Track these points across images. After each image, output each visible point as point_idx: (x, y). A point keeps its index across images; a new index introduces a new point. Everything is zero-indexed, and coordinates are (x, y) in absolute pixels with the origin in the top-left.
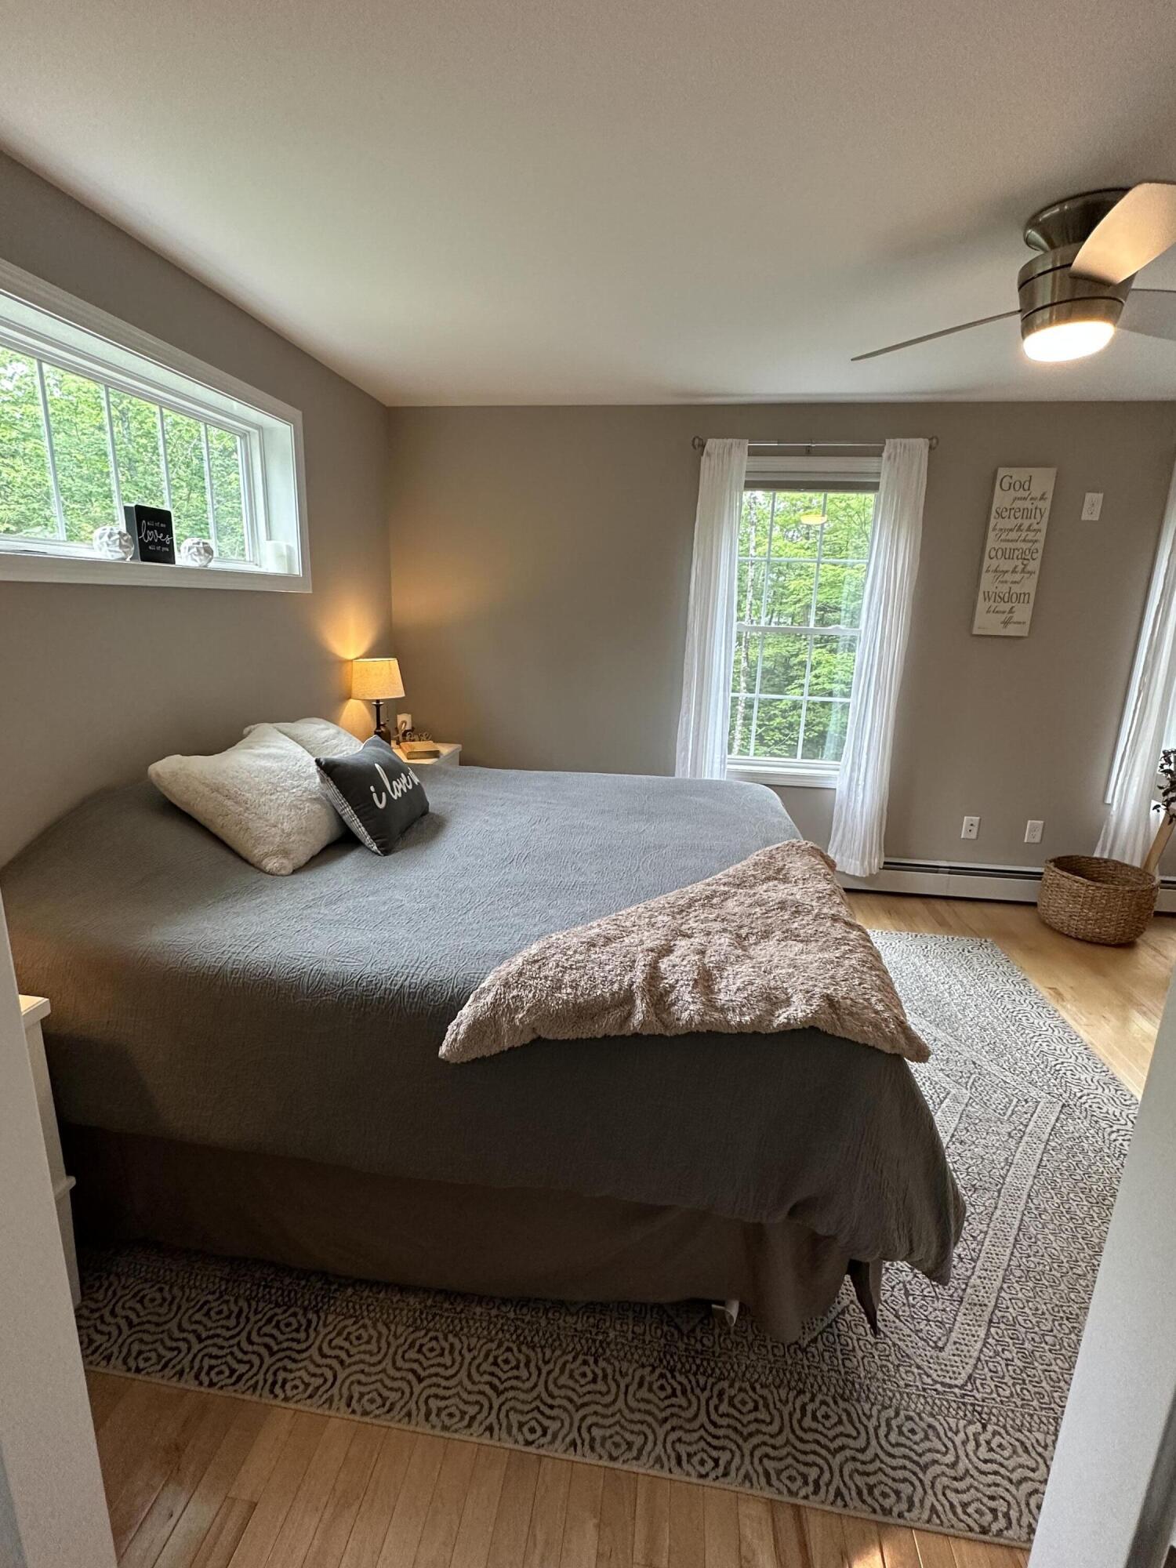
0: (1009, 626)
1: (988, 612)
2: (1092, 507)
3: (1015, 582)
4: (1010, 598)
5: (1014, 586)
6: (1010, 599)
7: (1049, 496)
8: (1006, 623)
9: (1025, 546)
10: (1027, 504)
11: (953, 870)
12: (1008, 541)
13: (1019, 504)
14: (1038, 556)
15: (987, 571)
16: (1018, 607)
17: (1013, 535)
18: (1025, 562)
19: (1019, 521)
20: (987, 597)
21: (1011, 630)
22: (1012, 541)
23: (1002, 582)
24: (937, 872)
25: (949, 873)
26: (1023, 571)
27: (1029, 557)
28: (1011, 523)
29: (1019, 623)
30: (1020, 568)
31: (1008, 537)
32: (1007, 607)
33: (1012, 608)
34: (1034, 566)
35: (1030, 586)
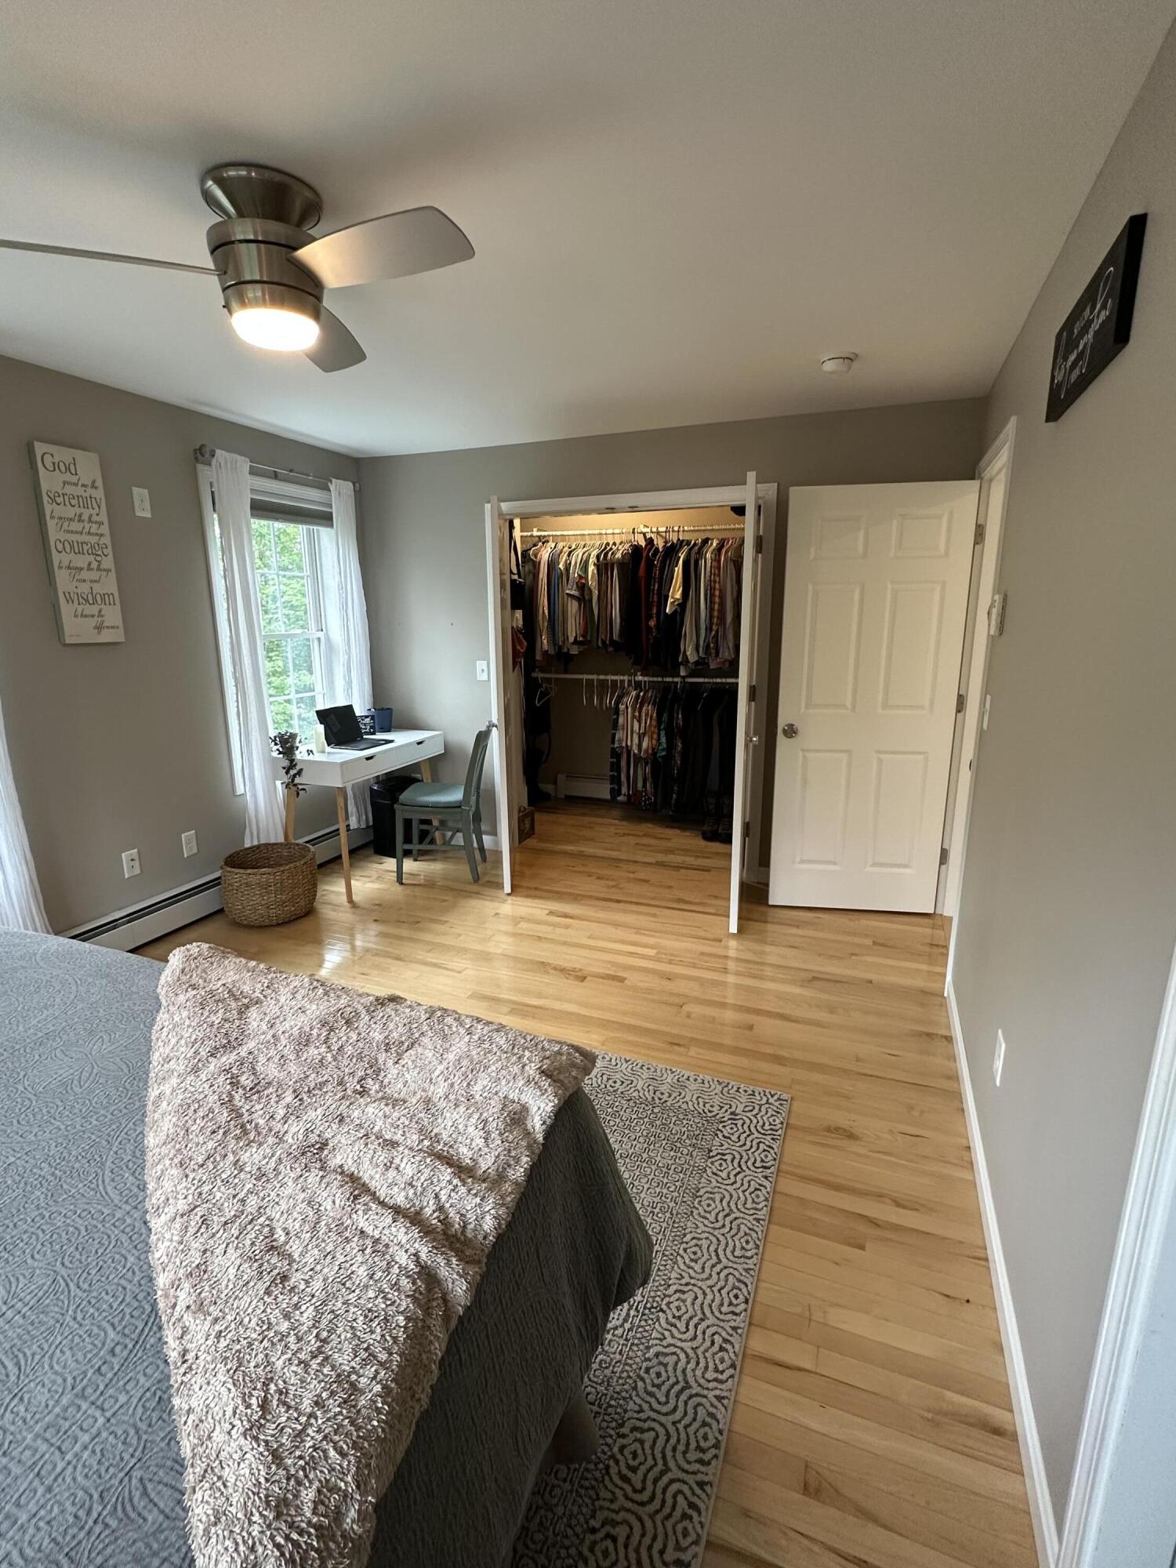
0: (105, 631)
1: (76, 616)
2: (142, 505)
3: (95, 581)
4: (95, 599)
5: (95, 585)
6: (95, 602)
7: (99, 483)
8: (99, 628)
9: (94, 540)
10: (79, 491)
11: (132, 917)
12: (72, 532)
13: (69, 489)
14: (109, 551)
15: (60, 567)
16: (106, 610)
17: (76, 526)
18: (98, 558)
19: (79, 511)
20: (69, 600)
21: (106, 637)
22: (76, 532)
23: (79, 581)
24: (115, 928)
25: (129, 922)
26: (99, 569)
27: (100, 553)
28: (70, 512)
29: (112, 627)
30: (95, 565)
31: (70, 528)
32: (94, 609)
33: (100, 611)
34: (108, 562)
35: (110, 585)
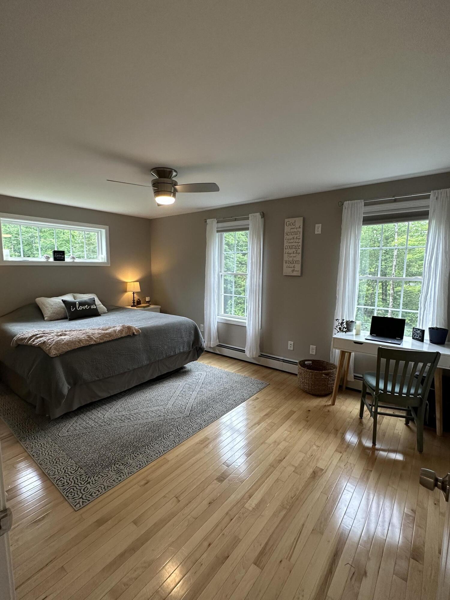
0: (294, 272)
1: (287, 267)
2: (318, 229)
3: (294, 257)
4: (293, 262)
5: (294, 258)
6: (293, 263)
7: (302, 226)
8: (293, 271)
9: (296, 244)
10: (295, 230)
11: (284, 361)
12: (290, 243)
13: (292, 230)
14: (300, 247)
15: (285, 253)
16: (296, 265)
17: (292, 241)
18: (297, 250)
19: (293, 236)
20: (286, 262)
21: (295, 274)
22: (292, 243)
23: (290, 257)
24: (279, 361)
26: (296, 253)
27: (297, 248)
28: (291, 237)
29: (297, 271)
30: (295, 252)
31: (291, 242)
32: (292, 265)
33: (294, 266)
34: (300, 251)
35: (299, 258)
